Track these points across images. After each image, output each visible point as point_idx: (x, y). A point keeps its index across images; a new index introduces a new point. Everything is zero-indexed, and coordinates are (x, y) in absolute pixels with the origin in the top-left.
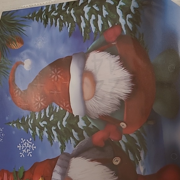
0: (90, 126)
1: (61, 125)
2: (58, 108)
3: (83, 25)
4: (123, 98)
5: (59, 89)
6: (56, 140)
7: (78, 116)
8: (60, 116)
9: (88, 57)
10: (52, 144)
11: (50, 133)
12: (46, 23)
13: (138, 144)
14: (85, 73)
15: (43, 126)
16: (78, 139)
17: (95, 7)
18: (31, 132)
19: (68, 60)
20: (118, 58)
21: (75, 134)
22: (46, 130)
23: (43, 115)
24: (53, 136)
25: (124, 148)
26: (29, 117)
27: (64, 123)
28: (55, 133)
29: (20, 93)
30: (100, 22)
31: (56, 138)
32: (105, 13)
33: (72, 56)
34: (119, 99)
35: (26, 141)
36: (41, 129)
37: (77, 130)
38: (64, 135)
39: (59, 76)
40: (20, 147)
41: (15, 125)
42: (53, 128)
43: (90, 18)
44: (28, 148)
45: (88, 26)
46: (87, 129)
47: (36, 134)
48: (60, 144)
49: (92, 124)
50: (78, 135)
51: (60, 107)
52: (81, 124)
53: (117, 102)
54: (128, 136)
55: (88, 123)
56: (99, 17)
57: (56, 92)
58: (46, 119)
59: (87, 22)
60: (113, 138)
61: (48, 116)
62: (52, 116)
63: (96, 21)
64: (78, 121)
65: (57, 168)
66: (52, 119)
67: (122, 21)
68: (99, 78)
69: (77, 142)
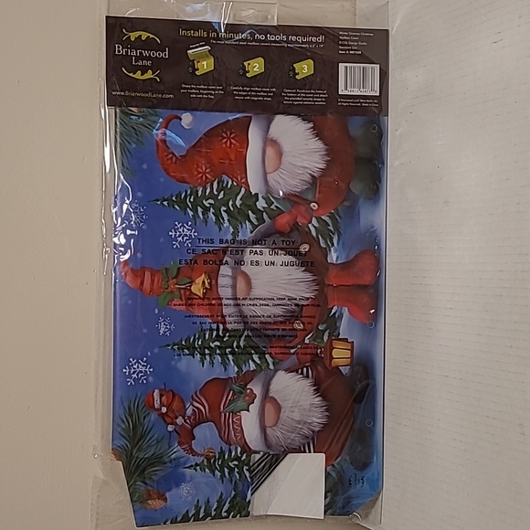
1: (234, 205)
2: (230, 183)
4: (315, 175)
5: (233, 158)
6: (226, 224)
7: (257, 194)
9: (273, 120)
10: (220, 229)
11: (218, 215)
13: (331, 228)
14: (268, 142)
15: (208, 205)
16: (256, 223)
18: (191, 213)
20: (311, 125)
21: (252, 216)
22: (212, 210)
23: (208, 191)
24: (223, 218)
25: (314, 233)
27: (238, 203)
28: (225, 215)
29: (174, 158)
31: (226, 221)
33: (251, 117)
34: (310, 174)
35: (183, 226)
36: (206, 210)
37: (256, 211)
39: (233, 141)
40: (174, 233)
41: (165, 203)
42: (223, 208)
44: (186, 235)
47: (199, 217)
48: (232, 230)
49: (275, 204)
51: (232, 181)
52: (261, 204)
54: (319, 219)
55: (270, 203)
57: (227, 161)
60: (300, 221)
61: (216, 193)
62: (222, 192)
68: (286, 148)
69: (255, 227)
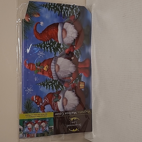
0: (64, 47)
3: (63, 13)
8: (54, 43)
12: (49, 10)
17: (67, 7)
19: (58, 24)
26: (43, 43)
30: (68, 13)
32: (70, 10)
38: (56, 50)
43: (65, 11)
45: (64, 14)
46: (63, 48)
50: (60, 50)
53: (73, 40)
56: (68, 11)
58: (49, 44)
59: (64, 12)
63: (67, 12)
64: (61, 45)
65: (53, 61)
66: (51, 44)
67: (75, 14)
